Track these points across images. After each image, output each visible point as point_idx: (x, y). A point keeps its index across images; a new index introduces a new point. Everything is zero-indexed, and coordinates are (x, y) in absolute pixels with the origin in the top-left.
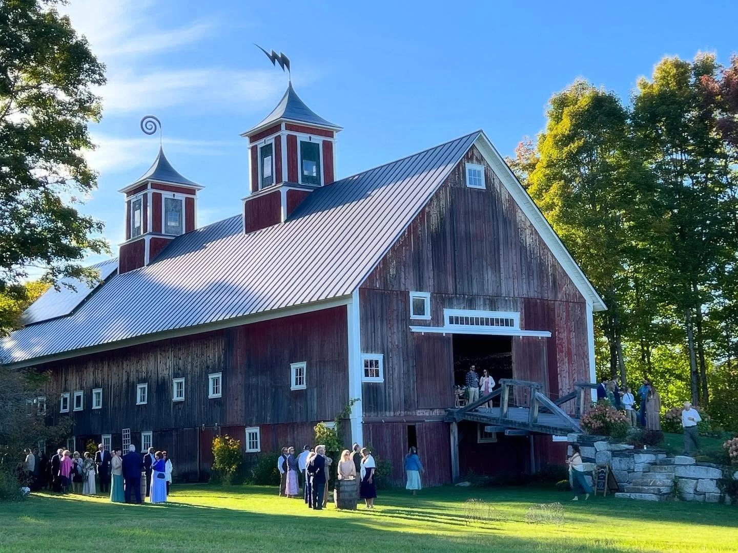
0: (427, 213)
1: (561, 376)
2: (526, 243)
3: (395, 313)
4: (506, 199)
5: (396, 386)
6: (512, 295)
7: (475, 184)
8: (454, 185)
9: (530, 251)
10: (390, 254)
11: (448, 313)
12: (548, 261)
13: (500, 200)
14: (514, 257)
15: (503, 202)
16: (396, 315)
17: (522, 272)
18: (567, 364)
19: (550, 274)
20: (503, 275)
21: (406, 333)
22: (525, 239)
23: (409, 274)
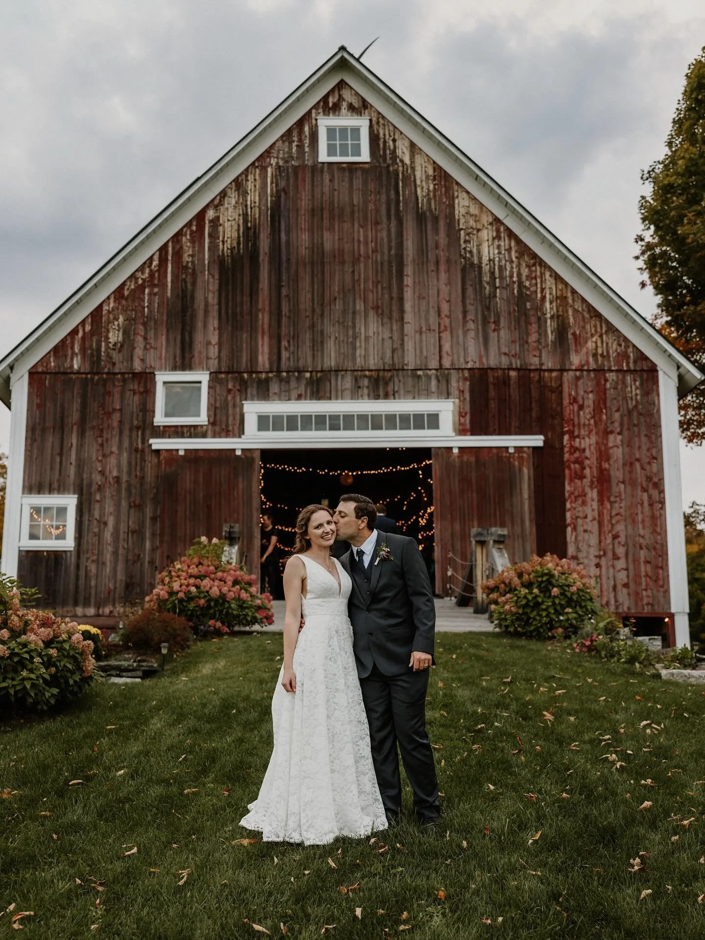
0: (210, 221)
1: (575, 529)
2: (480, 258)
3: (116, 416)
4: (427, 177)
5: (108, 557)
6: (434, 364)
7: (344, 153)
8: (286, 162)
9: (492, 273)
10: (112, 305)
11: (252, 409)
12: (543, 290)
13: (409, 180)
14: (444, 289)
15: (418, 182)
16: (118, 419)
17: (465, 317)
18: (595, 505)
19: (548, 316)
20: (408, 329)
21: (141, 453)
22: (479, 252)
23: (156, 339)
